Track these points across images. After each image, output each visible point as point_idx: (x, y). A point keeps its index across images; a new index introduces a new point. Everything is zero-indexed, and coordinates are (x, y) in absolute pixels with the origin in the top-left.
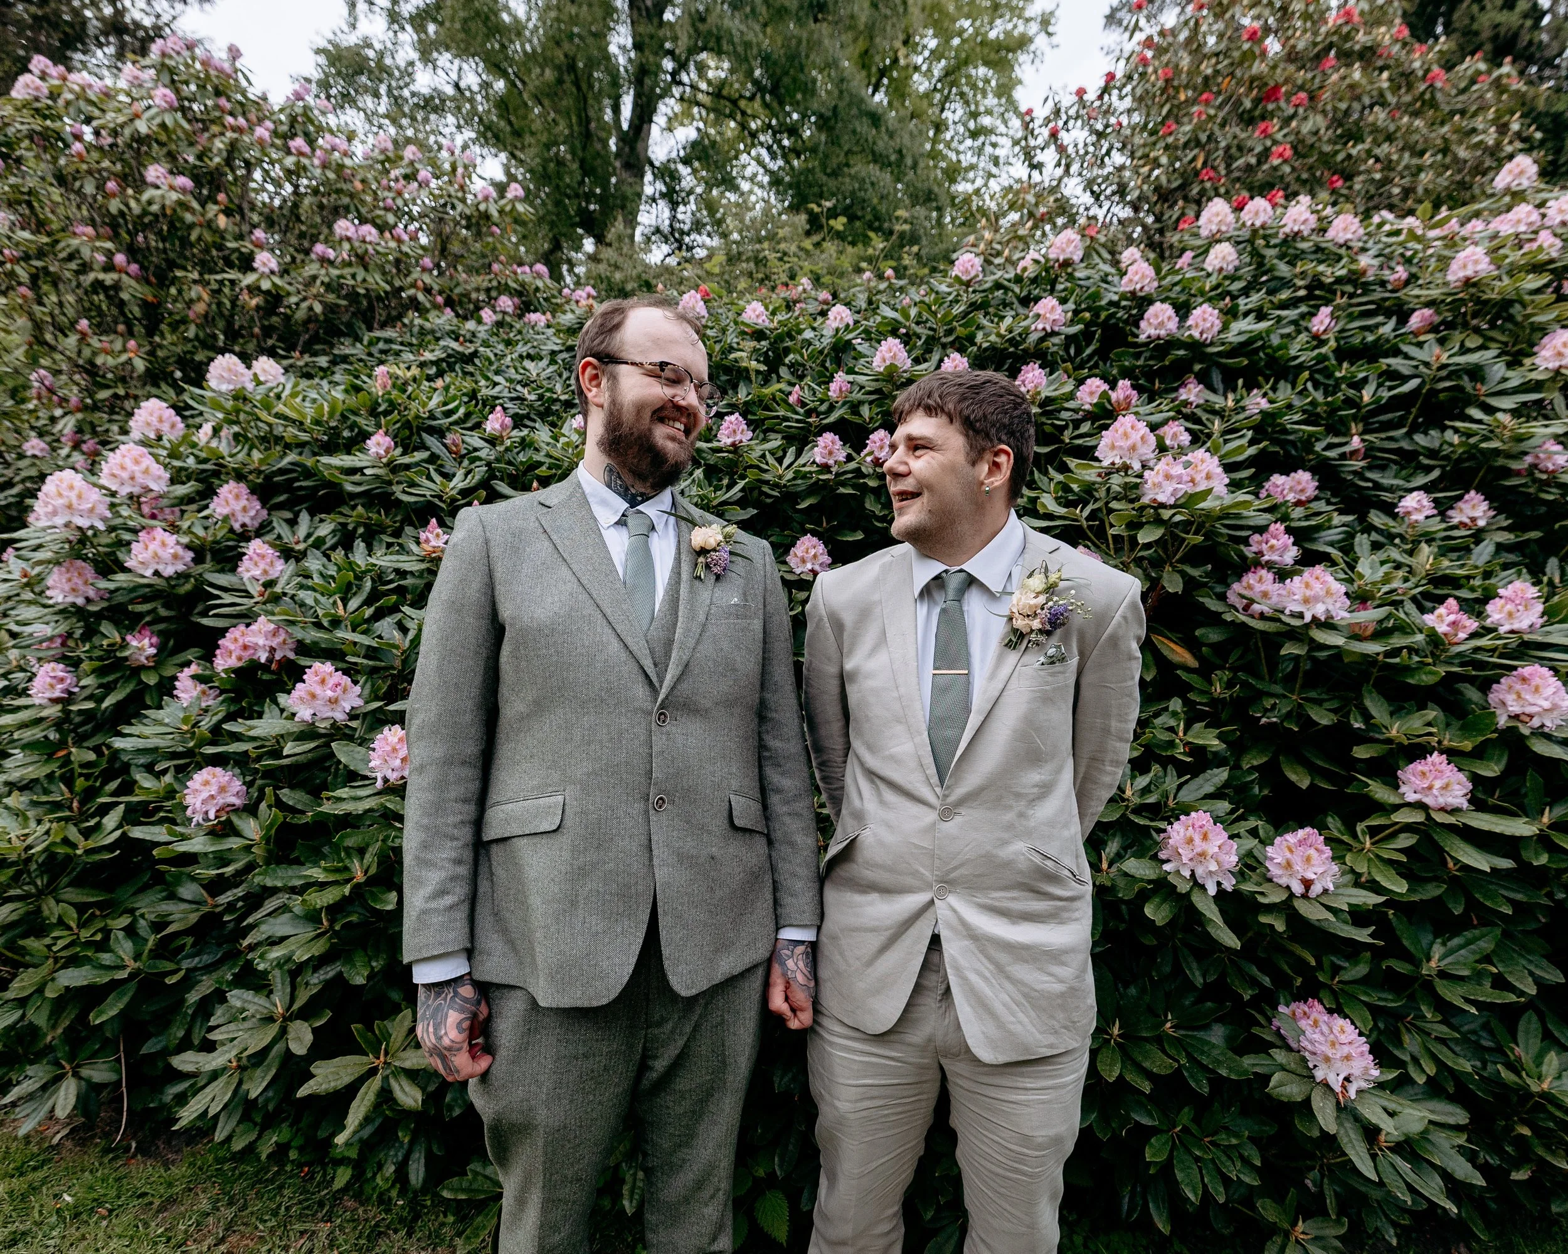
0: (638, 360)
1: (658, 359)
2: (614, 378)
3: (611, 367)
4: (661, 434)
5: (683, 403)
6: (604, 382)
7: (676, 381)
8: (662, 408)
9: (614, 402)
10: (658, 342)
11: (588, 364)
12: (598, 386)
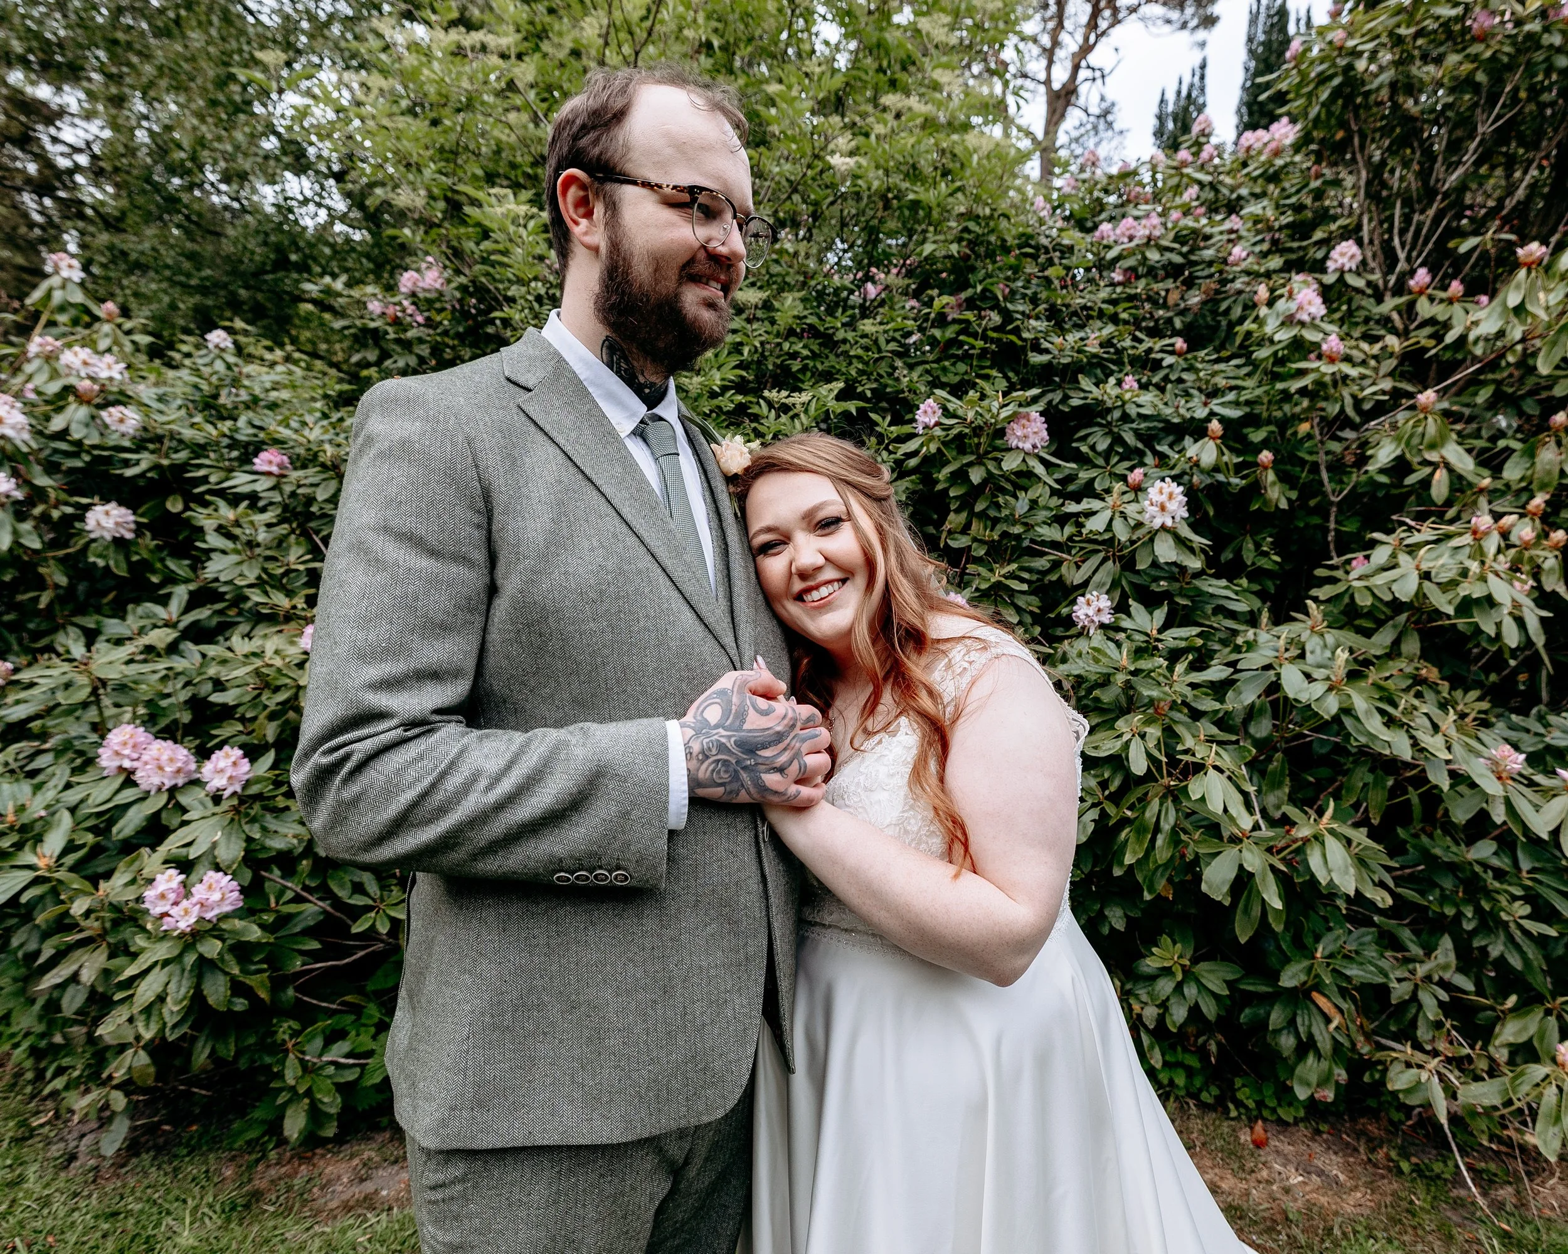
0: (654, 178)
1: (686, 178)
2: (613, 207)
3: (609, 187)
4: (692, 298)
5: (723, 250)
6: (599, 210)
7: (710, 214)
8: (692, 261)
9: (615, 246)
10: (685, 149)
11: (571, 180)
12: (589, 215)
